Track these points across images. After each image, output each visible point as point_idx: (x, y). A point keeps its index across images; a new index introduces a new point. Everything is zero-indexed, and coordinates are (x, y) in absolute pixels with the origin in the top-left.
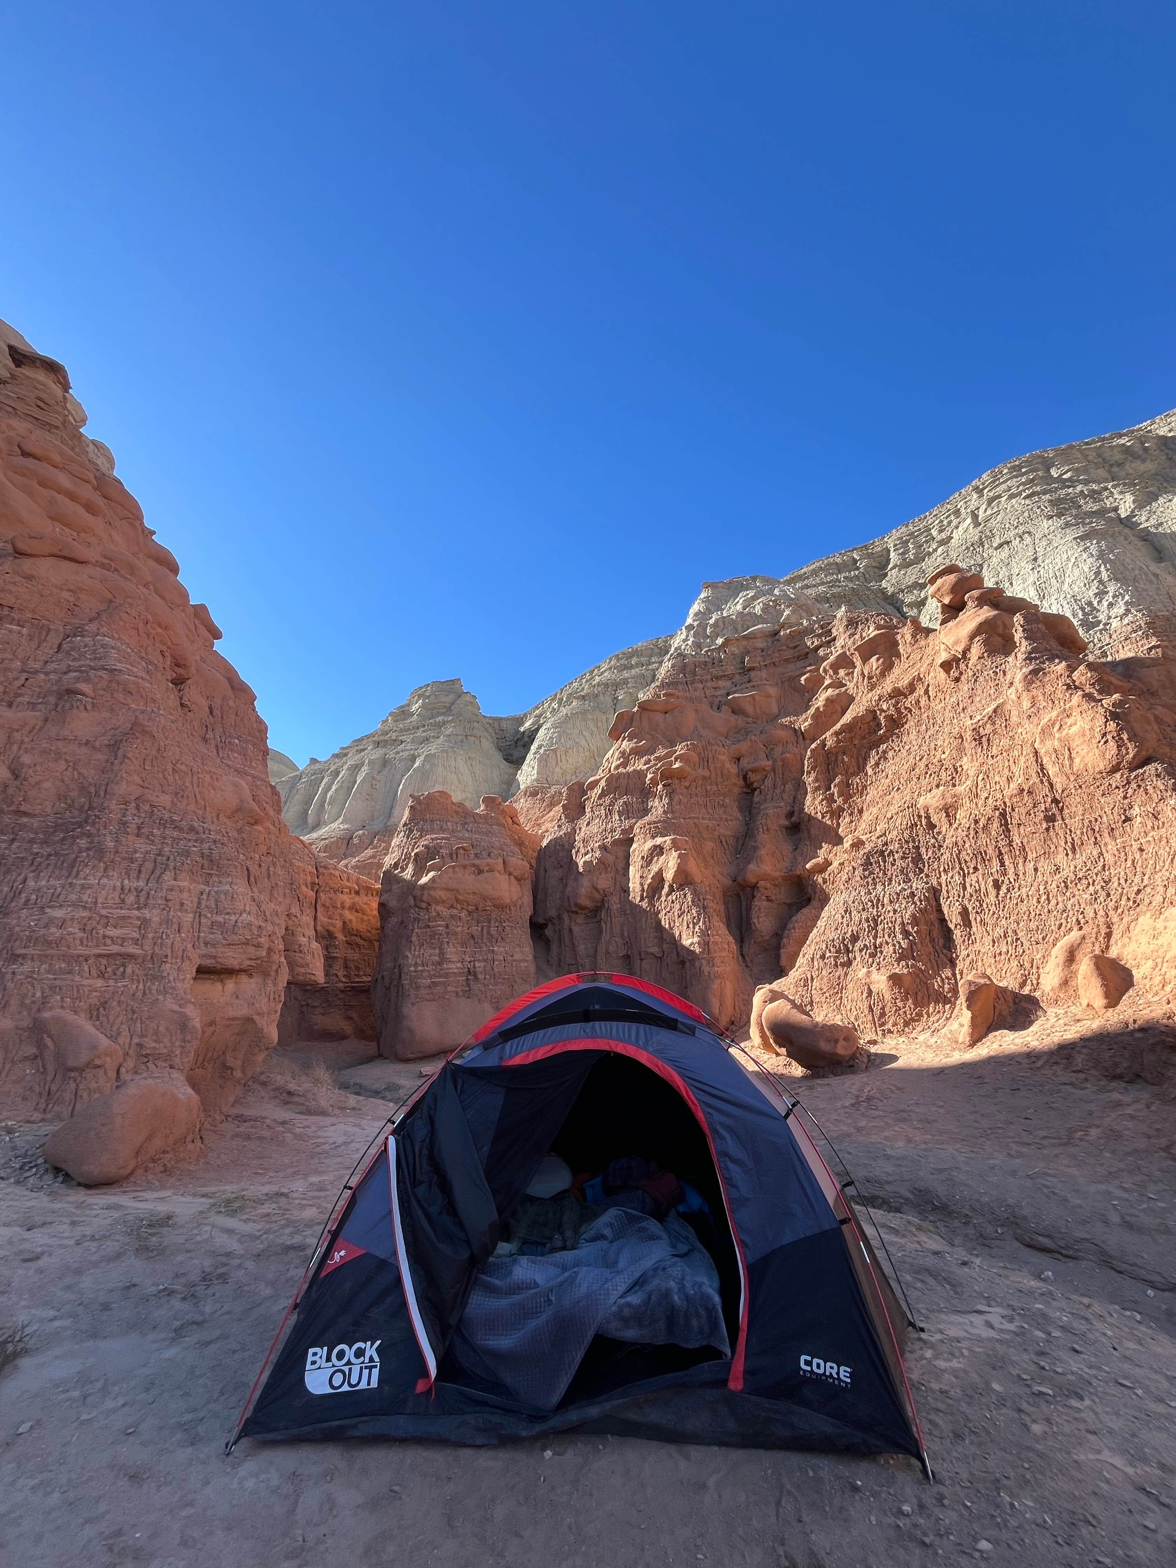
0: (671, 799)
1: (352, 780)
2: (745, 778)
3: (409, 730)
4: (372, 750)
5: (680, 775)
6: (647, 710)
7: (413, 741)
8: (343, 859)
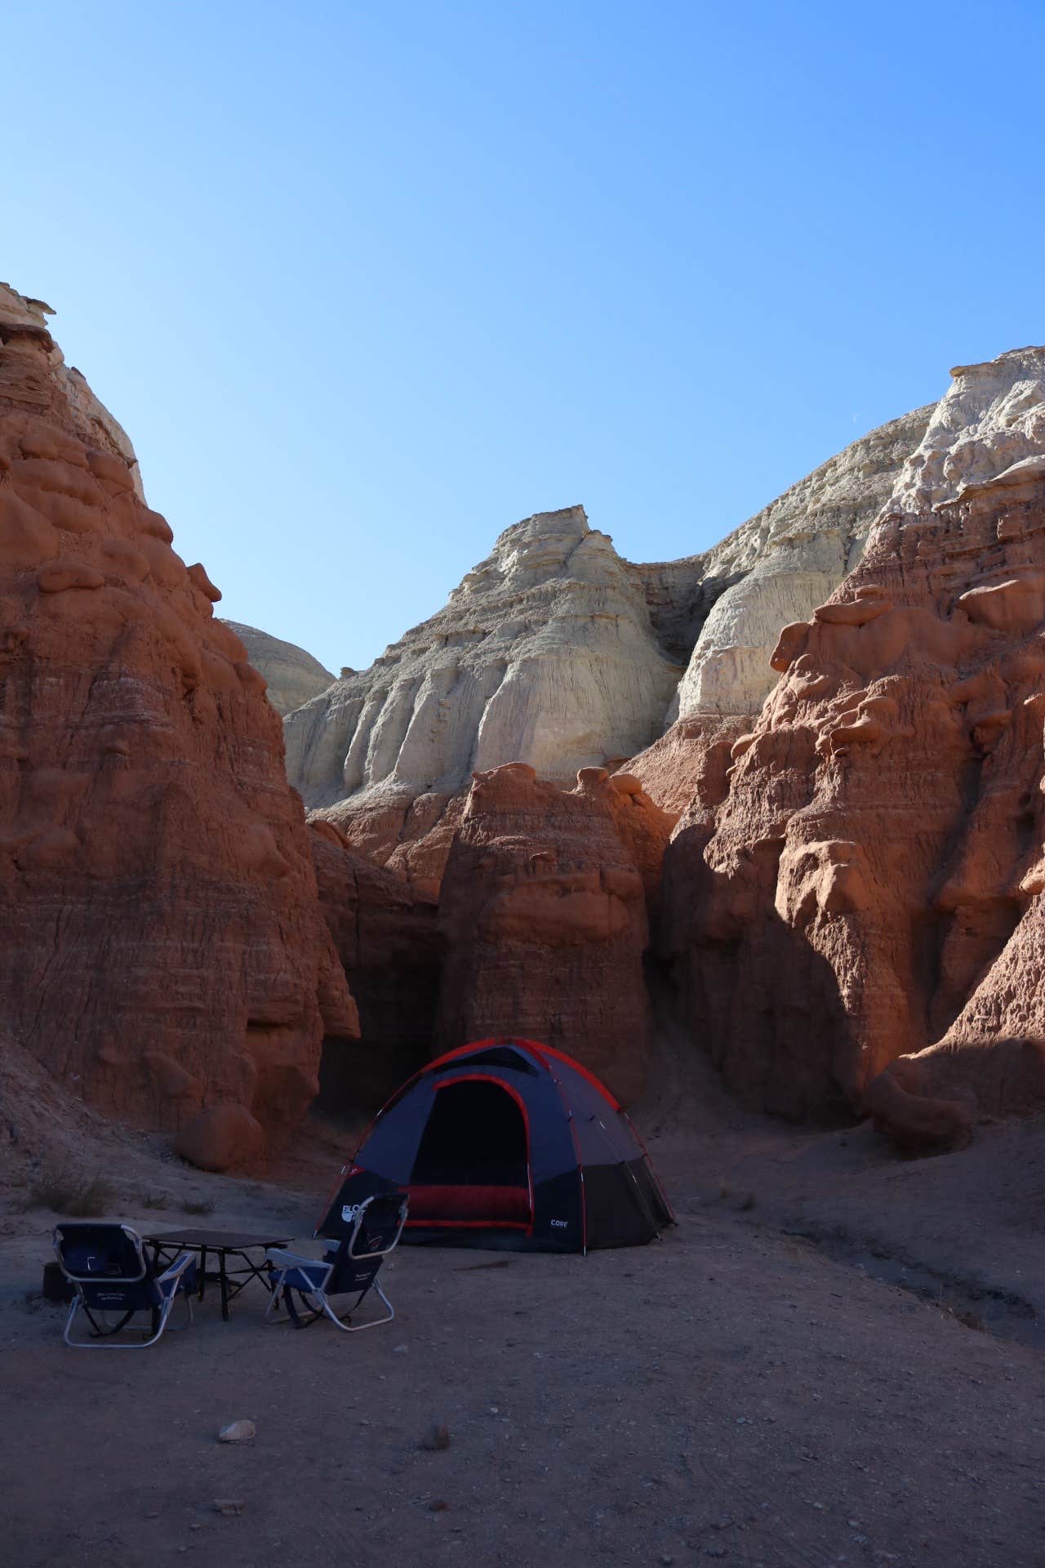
0: (845, 779)
1: (407, 706)
2: (972, 735)
3: (497, 608)
4: (437, 651)
5: (863, 738)
6: (829, 622)
7: (502, 633)
8: (400, 843)
